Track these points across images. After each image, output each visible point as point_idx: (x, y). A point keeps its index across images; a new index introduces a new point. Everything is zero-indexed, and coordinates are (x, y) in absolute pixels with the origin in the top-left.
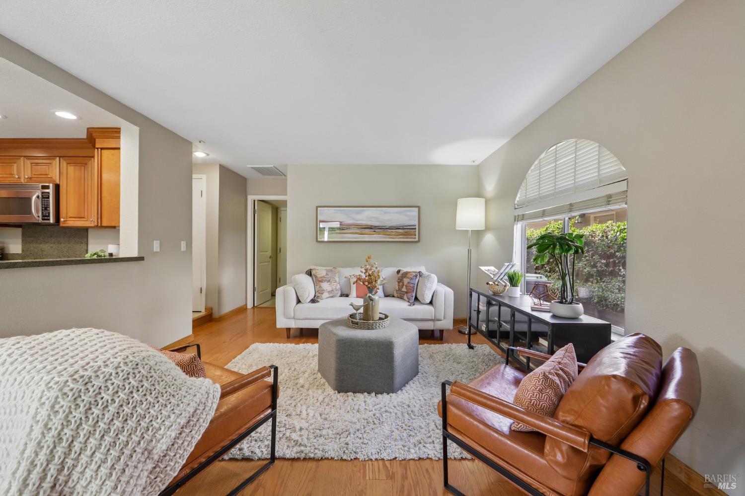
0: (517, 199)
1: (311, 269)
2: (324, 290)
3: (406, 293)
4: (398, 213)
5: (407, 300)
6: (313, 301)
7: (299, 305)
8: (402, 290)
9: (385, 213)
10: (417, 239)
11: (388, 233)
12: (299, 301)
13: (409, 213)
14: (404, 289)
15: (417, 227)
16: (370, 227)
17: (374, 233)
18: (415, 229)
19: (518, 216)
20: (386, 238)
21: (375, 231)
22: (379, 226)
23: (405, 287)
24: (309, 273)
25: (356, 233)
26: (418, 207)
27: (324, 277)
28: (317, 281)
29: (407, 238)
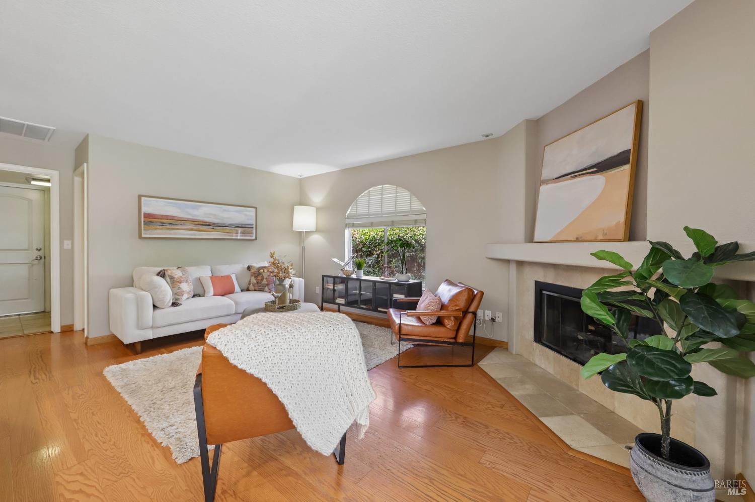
0: (348, 212)
1: (164, 270)
2: (184, 291)
3: (267, 285)
4: (237, 211)
5: (269, 291)
6: (174, 304)
7: (158, 311)
8: (263, 283)
9: (225, 210)
10: (254, 238)
11: (227, 231)
12: (155, 307)
13: (247, 213)
14: (265, 282)
15: (254, 226)
16: (208, 224)
17: (213, 230)
18: (253, 228)
19: (349, 224)
20: (225, 235)
21: (213, 228)
22: (218, 224)
23: (265, 280)
24: (162, 274)
25: (192, 230)
26: (256, 208)
27: (181, 277)
28: (174, 282)
29: (245, 236)
